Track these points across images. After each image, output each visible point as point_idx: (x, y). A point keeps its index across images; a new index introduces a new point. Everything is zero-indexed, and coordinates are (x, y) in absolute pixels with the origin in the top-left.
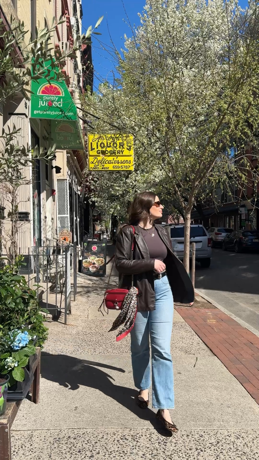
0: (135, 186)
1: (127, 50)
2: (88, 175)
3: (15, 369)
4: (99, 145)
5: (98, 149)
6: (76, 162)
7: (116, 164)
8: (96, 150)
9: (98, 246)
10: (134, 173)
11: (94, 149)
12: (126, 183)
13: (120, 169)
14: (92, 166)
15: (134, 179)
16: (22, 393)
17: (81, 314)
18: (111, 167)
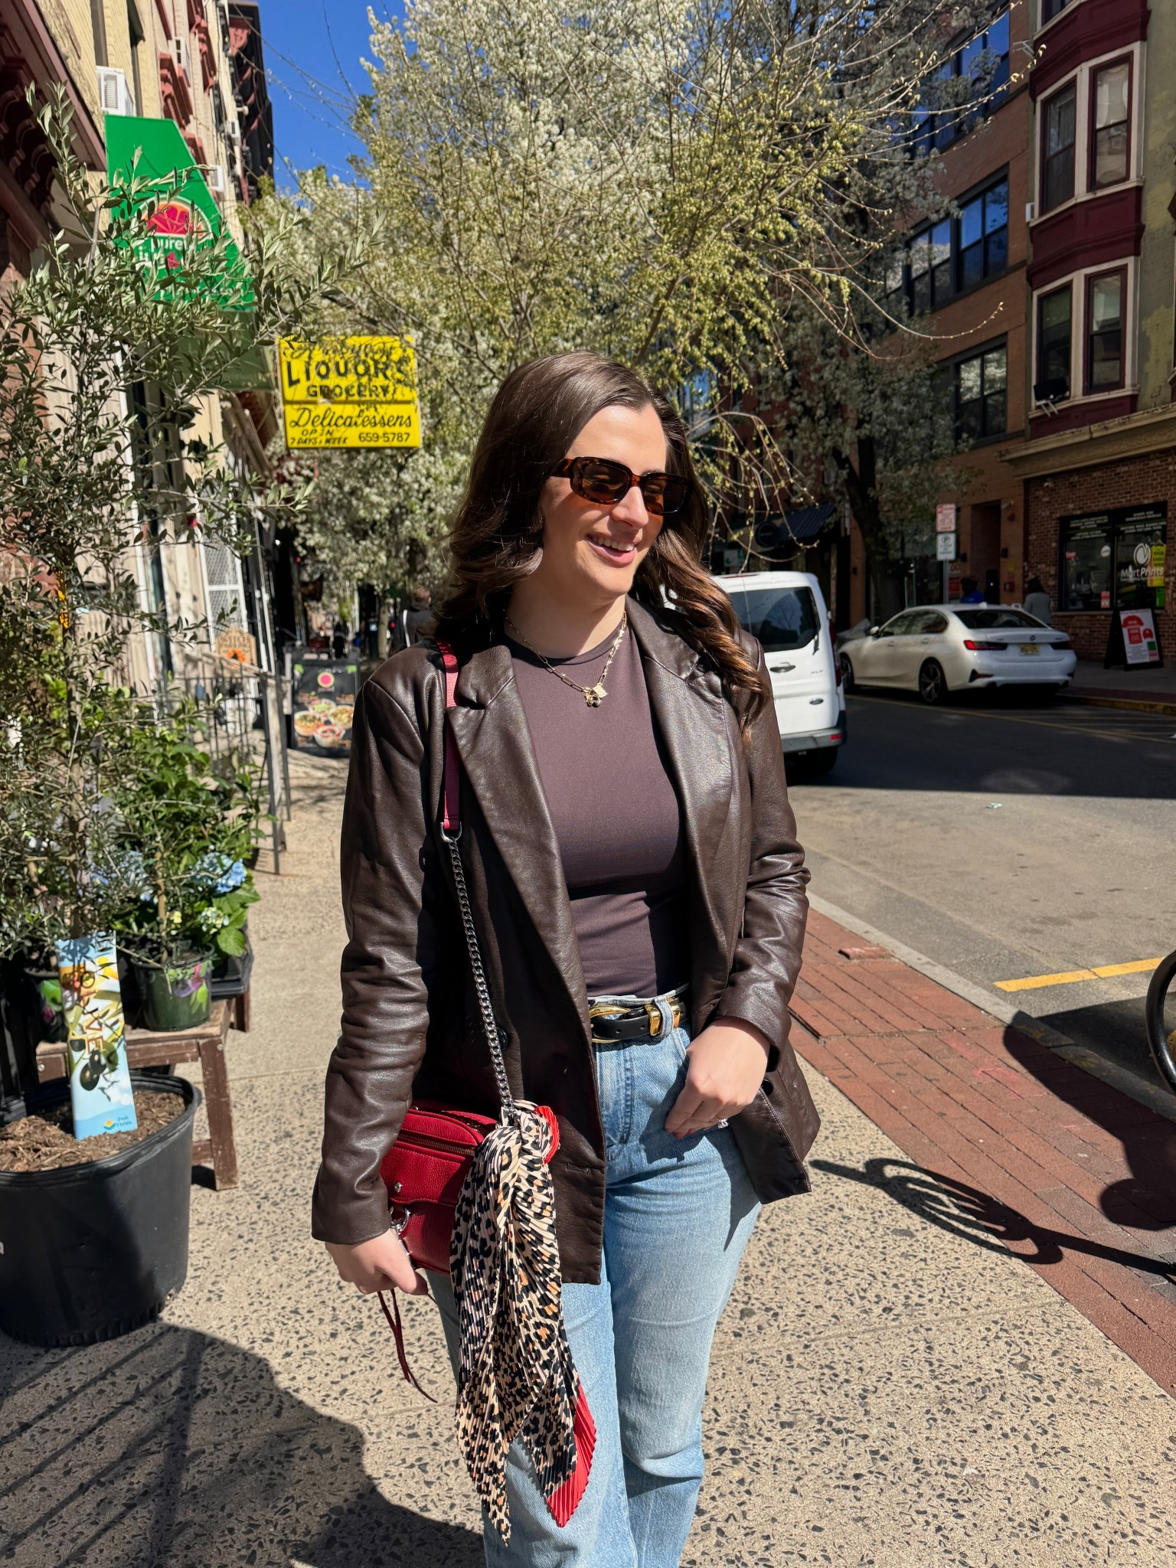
0: (429, 491)
1: (377, 62)
2: (281, 460)
3: (223, 931)
4: (312, 369)
5: (310, 383)
6: (250, 427)
7: (368, 429)
8: (304, 384)
9: (336, 674)
10: (422, 452)
11: (298, 381)
12: (399, 484)
13: (381, 443)
14: (294, 433)
15: (424, 471)
16: (238, 980)
17: (315, 849)
18: (352, 438)
